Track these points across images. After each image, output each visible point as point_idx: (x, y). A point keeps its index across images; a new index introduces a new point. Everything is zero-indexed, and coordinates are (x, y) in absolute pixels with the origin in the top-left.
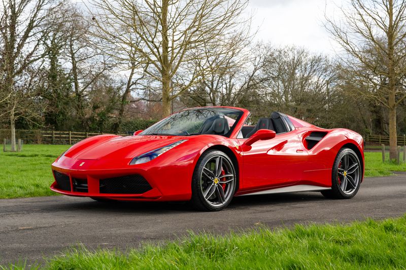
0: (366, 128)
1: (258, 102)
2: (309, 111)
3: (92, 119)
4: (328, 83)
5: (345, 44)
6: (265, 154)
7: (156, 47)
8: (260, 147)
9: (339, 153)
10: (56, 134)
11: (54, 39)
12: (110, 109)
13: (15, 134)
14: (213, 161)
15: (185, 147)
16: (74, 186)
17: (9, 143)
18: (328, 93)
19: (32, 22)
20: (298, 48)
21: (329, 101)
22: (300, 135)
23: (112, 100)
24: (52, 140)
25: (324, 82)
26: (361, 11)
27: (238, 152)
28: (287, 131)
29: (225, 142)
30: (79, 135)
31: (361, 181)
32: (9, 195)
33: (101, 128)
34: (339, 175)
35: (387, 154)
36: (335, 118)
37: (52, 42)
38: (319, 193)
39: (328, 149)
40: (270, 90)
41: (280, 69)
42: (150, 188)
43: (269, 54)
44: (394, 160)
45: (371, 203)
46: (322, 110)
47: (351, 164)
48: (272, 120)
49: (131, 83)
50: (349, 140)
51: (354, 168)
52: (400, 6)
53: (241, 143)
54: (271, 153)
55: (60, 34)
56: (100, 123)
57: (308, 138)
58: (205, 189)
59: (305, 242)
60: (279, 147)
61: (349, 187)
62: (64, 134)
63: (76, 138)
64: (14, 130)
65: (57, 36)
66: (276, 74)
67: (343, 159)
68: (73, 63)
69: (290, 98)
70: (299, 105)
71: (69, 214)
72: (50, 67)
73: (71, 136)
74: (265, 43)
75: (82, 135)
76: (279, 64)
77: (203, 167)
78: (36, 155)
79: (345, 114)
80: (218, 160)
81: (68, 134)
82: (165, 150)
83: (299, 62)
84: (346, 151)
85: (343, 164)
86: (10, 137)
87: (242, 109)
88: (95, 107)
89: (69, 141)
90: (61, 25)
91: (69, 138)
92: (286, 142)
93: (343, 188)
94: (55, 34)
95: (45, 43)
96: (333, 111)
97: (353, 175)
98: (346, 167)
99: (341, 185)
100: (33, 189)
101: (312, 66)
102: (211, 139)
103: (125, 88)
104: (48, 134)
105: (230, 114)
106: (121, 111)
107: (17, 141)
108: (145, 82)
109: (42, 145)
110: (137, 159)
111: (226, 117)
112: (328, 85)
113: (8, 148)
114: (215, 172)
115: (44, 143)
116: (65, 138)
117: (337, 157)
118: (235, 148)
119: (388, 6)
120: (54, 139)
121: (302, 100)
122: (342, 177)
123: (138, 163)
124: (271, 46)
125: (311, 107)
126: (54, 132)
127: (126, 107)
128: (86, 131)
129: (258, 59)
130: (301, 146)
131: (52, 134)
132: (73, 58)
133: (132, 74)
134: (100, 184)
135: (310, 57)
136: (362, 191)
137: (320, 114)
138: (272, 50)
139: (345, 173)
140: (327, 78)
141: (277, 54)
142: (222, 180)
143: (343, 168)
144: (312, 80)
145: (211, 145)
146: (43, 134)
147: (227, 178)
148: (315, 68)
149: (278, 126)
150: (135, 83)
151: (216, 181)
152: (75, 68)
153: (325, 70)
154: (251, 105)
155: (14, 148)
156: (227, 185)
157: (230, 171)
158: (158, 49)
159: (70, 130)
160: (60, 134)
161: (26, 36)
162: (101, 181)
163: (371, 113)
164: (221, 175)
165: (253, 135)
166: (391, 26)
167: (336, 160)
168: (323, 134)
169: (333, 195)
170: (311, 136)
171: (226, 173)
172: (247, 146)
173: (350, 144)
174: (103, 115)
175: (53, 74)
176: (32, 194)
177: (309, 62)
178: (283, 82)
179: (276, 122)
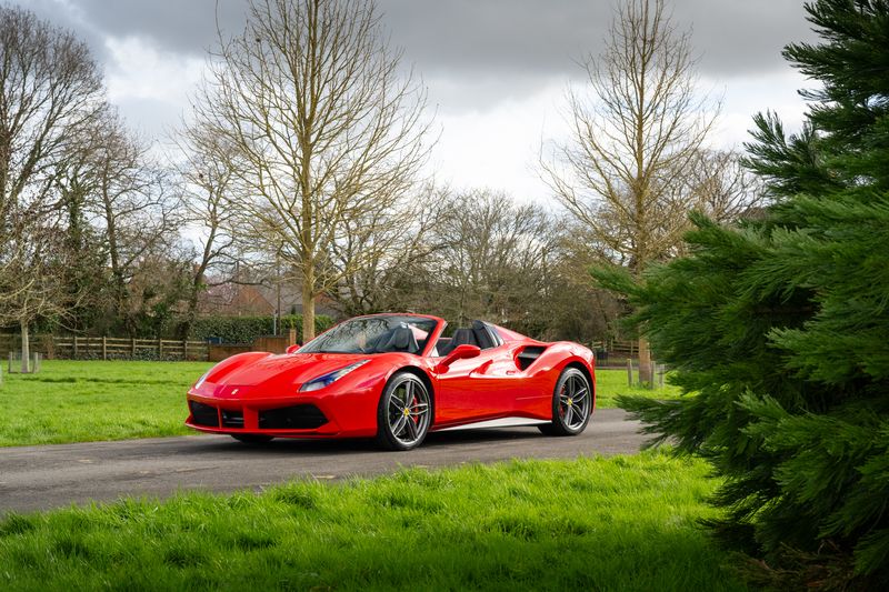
0: (609, 328)
1: (426, 286)
2: (512, 300)
3: (142, 316)
4: (544, 252)
5: (571, 206)
6: (467, 378)
7: (294, 217)
8: (460, 368)
9: (561, 374)
10: (79, 341)
11: (75, 177)
12: (172, 300)
13: (27, 343)
14: (403, 386)
15: (367, 369)
16: (223, 420)
17: (19, 358)
18: (546, 269)
19: (38, 144)
20: (494, 193)
21: (546, 283)
22: (511, 351)
23: (178, 283)
24: (73, 353)
25: (538, 251)
26: (595, 154)
27: (434, 375)
28: (493, 346)
29: (415, 361)
30: (121, 343)
31: (591, 411)
32: (110, 436)
33: (159, 331)
34: (562, 403)
35: (635, 373)
36: (557, 312)
37: (72, 181)
38: (536, 429)
39: (547, 369)
40: (446, 265)
41: (464, 229)
42: (325, 421)
43: (446, 203)
44: (645, 383)
45: (603, 440)
46: (535, 299)
47: (577, 389)
48: (473, 331)
49: (211, 253)
50: (575, 357)
51: (581, 394)
52: (653, 148)
53: (437, 363)
54: (474, 375)
55: (85, 168)
56: (157, 322)
57: (522, 354)
58: (393, 423)
59: (524, 475)
60: (483, 369)
61: (575, 420)
62: (93, 341)
63: (114, 348)
64: (26, 337)
65: (80, 173)
66: (458, 238)
67: (566, 383)
68: (108, 219)
69: (480, 278)
70: (497, 290)
71: (221, 455)
72: (68, 225)
73: (105, 345)
74: (439, 186)
75: (124, 343)
76: (462, 220)
77: (391, 394)
78: (72, 380)
79: (573, 306)
80: (408, 385)
81: (102, 342)
82: (344, 373)
83: (496, 218)
84: (572, 372)
85: (566, 391)
86: (20, 348)
87: (436, 318)
88: (148, 295)
89: (102, 353)
90: (86, 152)
91: (102, 348)
92: (490, 362)
93: (567, 421)
94: (77, 169)
95: (59, 185)
96: (554, 300)
97: (580, 404)
98: (572, 392)
99: (564, 416)
100: (140, 428)
101: (518, 224)
102: (401, 359)
103: (199, 260)
104: (66, 342)
105: (420, 325)
106: (194, 301)
107: (31, 357)
108: (233, 251)
109: (57, 362)
110: (308, 384)
111: (410, 327)
112: (544, 255)
113: (16, 367)
114: (404, 399)
115: (58, 358)
116: (95, 348)
117: (558, 380)
118: (429, 369)
119: (636, 148)
120: (76, 350)
121: (501, 282)
122: (565, 407)
123: (309, 389)
124: (450, 190)
125: (516, 294)
126: (77, 338)
127: (201, 295)
128: (132, 337)
129: (427, 211)
130: (512, 365)
131: (73, 342)
132: (109, 210)
133: (212, 237)
134: (260, 416)
135: (515, 208)
136: (592, 427)
137: (532, 306)
138: (452, 198)
139: (570, 402)
140: (544, 245)
141: (460, 203)
142: (413, 410)
143: (567, 394)
144: (518, 247)
145: (401, 366)
146: (56, 341)
147: (420, 409)
148: (523, 226)
149: (482, 339)
150: (217, 254)
151: (406, 412)
152: (111, 227)
153: (541, 229)
154: (416, 290)
155: (26, 368)
156: (419, 417)
157: (423, 399)
158: (297, 222)
159: (104, 334)
160: (86, 341)
161: (27, 172)
162: (261, 414)
163: (617, 304)
164: (413, 404)
165: (452, 352)
166: (640, 178)
167: (557, 383)
168: (541, 350)
169: (554, 430)
170: (524, 352)
171: (419, 402)
172: (443, 368)
173: (576, 362)
174: (161, 309)
175: (74, 238)
176: (141, 435)
177: (513, 217)
178: (470, 249)
179: (479, 334)
